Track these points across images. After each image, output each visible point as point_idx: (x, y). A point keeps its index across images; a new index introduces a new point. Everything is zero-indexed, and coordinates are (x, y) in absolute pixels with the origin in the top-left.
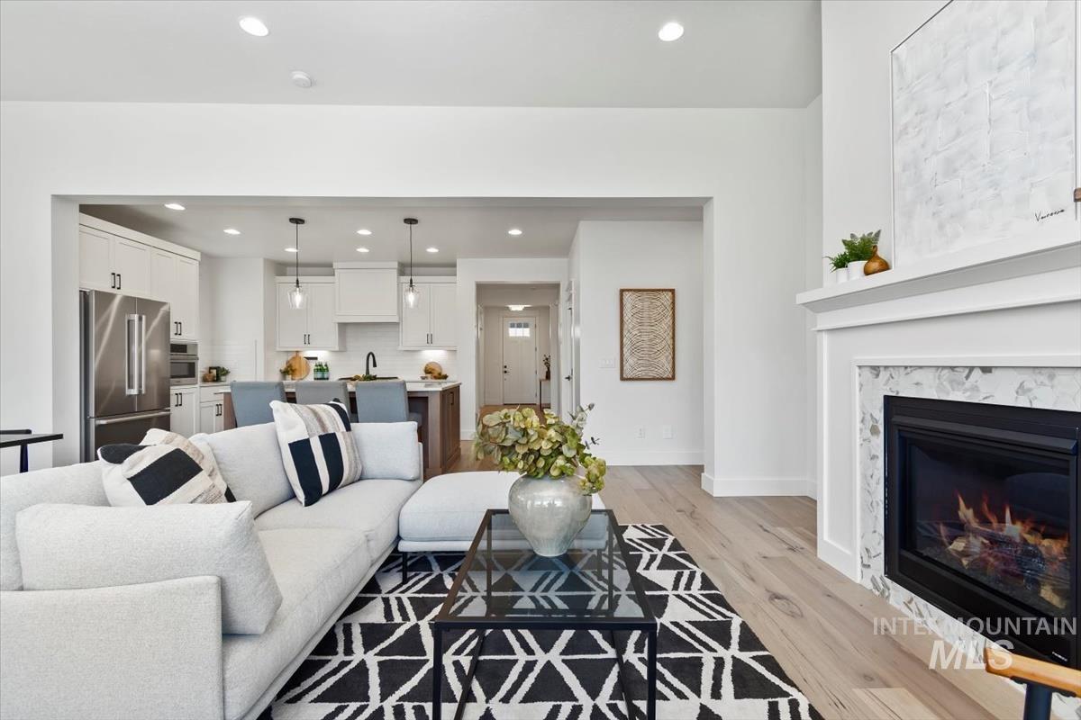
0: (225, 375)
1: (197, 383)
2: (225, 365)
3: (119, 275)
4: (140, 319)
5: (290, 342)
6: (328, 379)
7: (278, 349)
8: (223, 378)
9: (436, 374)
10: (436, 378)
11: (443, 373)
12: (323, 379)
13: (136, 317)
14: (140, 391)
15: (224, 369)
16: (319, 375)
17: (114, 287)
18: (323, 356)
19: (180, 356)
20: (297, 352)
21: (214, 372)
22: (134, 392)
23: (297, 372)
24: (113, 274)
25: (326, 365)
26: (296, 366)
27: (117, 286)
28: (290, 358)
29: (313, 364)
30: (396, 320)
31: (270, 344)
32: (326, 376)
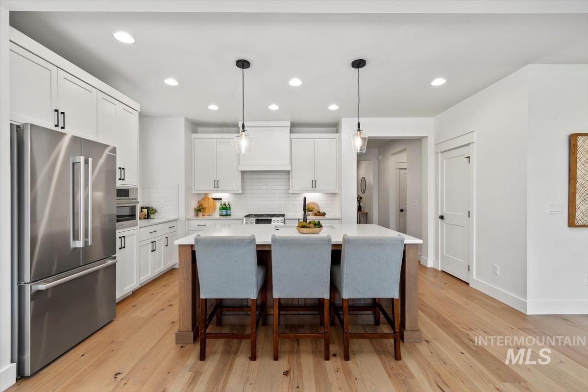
0: (153, 213)
1: (137, 225)
2: (153, 205)
3: (63, 113)
4: (86, 162)
5: (203, 186)
6: (230, 215)
7: (194, 192)
8: (152, 216)
9: (315, 211)
10: (316, 215)
11: (322, 211)
12: (227, 215)
13: (82, 159)
14: (86, 243)
15: (152, 209)
16: (224, 212)
17: (57, 126)
18: (226, 197)
19: (124, 201)
20: (206, 194)
21: (145, 211)
22: (80, 244)
23: (207, 210)
24: (57, 111)
25: (229, 205)
26: (205, 205)
27: (61, 125)
28: (200, 199)
29: (218, 204)
30: (288, 168)
31: (188, 188)
32: (228, 214)
